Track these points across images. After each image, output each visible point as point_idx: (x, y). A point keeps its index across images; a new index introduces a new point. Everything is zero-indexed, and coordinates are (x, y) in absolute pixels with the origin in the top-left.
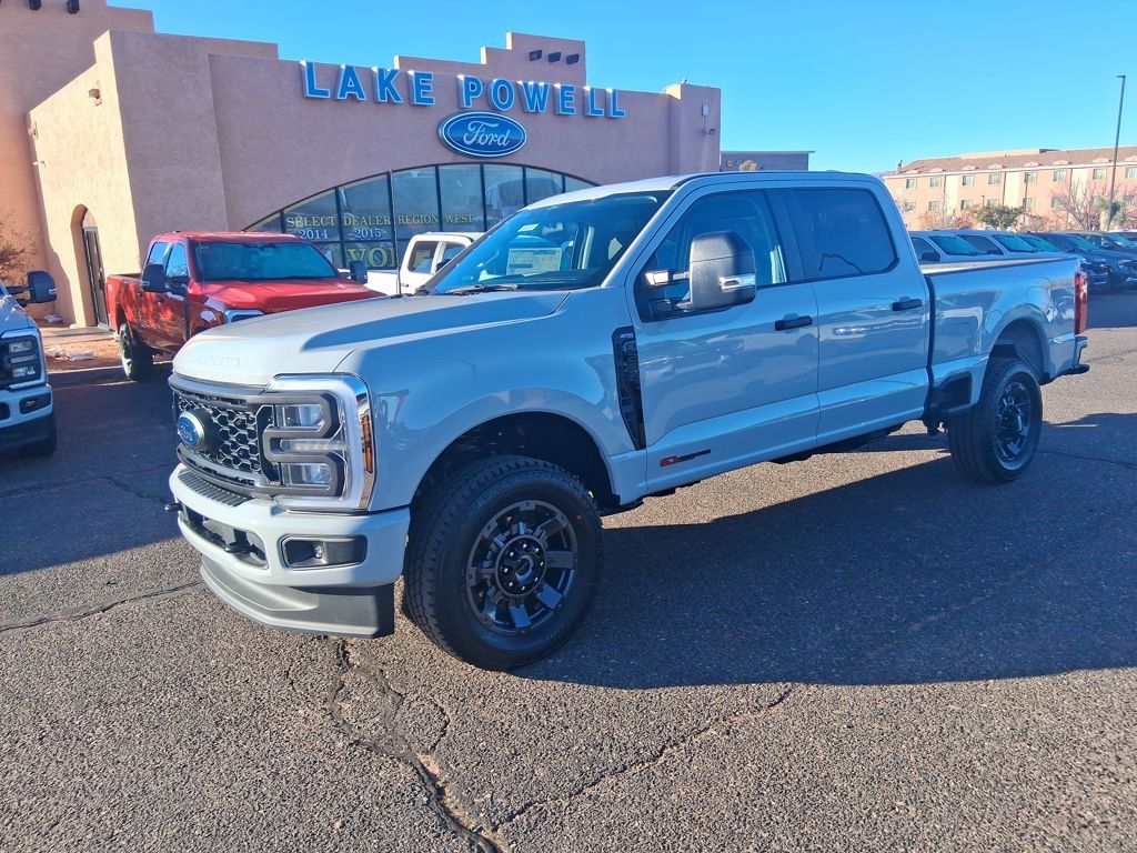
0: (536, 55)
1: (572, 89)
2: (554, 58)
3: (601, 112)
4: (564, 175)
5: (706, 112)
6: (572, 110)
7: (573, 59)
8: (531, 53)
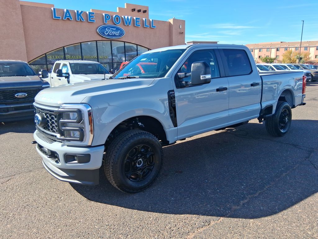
0: (134, 10)
1: (139, 19)
2: (139, 11)
3: (148, 26)
4: (137, 45)
5: (181, 27)
6: (139, 25)
7: (145, 12)
8: (132, 9)
